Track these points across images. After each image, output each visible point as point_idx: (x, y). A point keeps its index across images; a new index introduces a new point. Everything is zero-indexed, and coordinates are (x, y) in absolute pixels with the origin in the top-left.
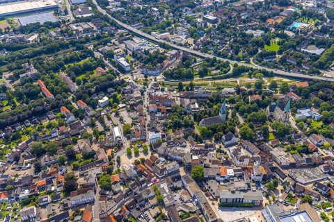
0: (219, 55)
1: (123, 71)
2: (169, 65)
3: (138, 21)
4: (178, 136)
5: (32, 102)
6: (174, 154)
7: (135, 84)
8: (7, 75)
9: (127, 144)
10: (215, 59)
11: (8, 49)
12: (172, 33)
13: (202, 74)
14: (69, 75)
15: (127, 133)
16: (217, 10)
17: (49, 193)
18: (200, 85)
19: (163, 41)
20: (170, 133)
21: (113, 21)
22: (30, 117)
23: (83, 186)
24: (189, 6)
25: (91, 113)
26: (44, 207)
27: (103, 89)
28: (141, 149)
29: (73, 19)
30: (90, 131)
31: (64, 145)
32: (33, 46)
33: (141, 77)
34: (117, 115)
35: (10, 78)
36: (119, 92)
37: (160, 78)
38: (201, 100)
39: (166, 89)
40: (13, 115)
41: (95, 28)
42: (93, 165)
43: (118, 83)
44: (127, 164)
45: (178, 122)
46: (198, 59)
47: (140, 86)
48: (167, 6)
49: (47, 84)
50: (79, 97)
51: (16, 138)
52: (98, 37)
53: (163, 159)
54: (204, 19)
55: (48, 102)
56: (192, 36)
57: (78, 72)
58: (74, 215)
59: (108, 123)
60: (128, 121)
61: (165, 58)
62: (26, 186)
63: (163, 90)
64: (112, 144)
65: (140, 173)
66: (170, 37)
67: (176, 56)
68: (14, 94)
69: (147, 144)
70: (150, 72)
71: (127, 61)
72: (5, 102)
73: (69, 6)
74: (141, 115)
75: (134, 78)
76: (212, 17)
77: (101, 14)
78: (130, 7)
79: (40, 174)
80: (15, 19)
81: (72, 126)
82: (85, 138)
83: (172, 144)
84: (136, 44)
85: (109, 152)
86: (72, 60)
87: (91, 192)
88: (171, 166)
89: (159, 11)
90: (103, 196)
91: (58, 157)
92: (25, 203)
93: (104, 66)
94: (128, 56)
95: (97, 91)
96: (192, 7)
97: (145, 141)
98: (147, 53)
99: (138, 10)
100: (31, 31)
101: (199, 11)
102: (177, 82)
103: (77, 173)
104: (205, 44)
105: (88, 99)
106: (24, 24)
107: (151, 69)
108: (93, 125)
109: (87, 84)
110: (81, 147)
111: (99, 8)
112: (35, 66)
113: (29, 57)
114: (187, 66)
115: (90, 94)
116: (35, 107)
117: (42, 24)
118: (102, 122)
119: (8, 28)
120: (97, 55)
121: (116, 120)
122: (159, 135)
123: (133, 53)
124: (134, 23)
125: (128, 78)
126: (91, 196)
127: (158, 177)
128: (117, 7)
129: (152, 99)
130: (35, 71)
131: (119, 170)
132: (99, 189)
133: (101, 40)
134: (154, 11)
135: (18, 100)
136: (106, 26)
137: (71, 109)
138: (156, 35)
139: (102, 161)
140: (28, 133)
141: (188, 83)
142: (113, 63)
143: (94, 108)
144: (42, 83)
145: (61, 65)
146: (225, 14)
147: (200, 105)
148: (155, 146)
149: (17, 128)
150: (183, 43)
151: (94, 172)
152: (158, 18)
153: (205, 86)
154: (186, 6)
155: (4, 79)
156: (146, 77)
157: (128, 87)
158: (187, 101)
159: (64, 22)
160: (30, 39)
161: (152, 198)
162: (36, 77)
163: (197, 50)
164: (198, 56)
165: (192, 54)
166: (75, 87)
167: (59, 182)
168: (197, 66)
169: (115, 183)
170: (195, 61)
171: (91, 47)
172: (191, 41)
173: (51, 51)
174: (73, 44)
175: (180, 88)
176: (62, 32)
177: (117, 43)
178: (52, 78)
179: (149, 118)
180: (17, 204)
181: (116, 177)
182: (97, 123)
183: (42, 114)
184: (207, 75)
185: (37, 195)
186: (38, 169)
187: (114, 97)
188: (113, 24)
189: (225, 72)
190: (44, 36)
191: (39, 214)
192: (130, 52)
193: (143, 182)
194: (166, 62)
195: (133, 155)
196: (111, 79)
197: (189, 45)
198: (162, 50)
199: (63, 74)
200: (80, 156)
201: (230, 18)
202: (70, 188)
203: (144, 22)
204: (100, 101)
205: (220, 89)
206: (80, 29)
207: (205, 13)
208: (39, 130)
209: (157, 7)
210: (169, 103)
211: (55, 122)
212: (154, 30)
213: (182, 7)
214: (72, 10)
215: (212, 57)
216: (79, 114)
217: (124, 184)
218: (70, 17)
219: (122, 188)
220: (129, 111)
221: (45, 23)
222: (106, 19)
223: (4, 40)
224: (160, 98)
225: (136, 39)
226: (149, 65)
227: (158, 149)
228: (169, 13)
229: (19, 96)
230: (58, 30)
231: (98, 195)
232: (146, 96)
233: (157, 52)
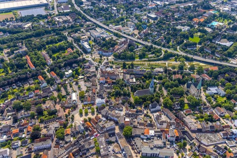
0: (155, 43)
1: (86, 52)
2: (118, 49)
3: (102, 16)
4: (117, 102)
5: (20, 71)
6: (113, 115)
7: (93, 61)
8: (6, 51)
9: (80, 106)
10: (152, 46)
11: (10, 32)
12: (124, 26)
13: (142, 57)
14: (48, 53)
15: (82, 98)
16: (158, 10)
17: (20, 139)
19: (116, 32)
20: (113, 100)
21: (84, 16)
22: (16, 82)
23: (45, 135)
24: (138, 7)
25: (59, 81)
26: (15, 149)
27: (69, 64)
28: (90, 111)
29: (57, 13)
30: (56, 94)
31: (36, 104)
32: (27, 31)
33: (97, 57)
34: (77, 83)
35: (8, 53)
36: (81, 67)
37: (111, 58)
38: (138, 76)
39: (114, 67)
40: (5, 80)
41: (71, 20)
42: (54, 120)
43: (80, 61)
44: (78, 120)
45: (119, 91)
46: (140, 46)
47: (96, 64)
48: (123, 6)
49: (31, 59)
50: (52, 70)
51: (5, 96)
52: (72, 27)
53: (104, 119)
54: (148, 16)
55: (30, 72)
56: (137, 29)
57: (54, 52)
59: (69, 89)
60: (84, 89)
61: (116, 44)
62: (5, 133)
63: (111, 67)
64: (70, 105)
65: (87, 129)
66: (122, 29)
67: (124, 42)
68: (8, 65)
69: (95, 107)
70: (104, 54)
71: (90, 45)
72: (2, 70)
73: (55, 4)
74: (93, 85)
75: (93, 58)
76: (153, 16)
77: (77, 10)
78: (97, 6)
79: (16, 125)
80: (19, 12)
81: (44, 90)
82: (52, 99)
83: (112, 108)
84: (97, 33)
85: (67, 111)
86: (52, 42)
87: (49, 141)
88: (109, 125)
89: (117, 10)
90: (57, 144)
91: (30, 112)
92: (3, 145)
93: (72, 48)
94: (90, 42)
95: (65, 66)
96: (140, 8)
97: (93, 104)
98: (104, 39)
99: (102, 9)
100: (27, 21)
101: (145, 10)
102: (121, 62)
103: (42, 125)
104: (147, 35)
105: (58, 71)
106: (23, 16)
107: (105, 52)
108: (59, 90)
109: (59, 60)
110: (48, 106)
111: (76, 6)
112: (26, 44)
113: (22, 39)
114: (132, 50)
115: (60, 68)
116: (20, 75)
117: (35, 16)
118: (66, 89)
119: (12, 18)
120: (69, 39)
121: (75, 87)
122: (104, 101)
123: (95, 39)
124: (98, 18)
125: (88, 57)
126: (49, 143)
127: (99, 133)
128: (88, 6)
129: (103, 74)
130: (25, 49)
131: (72, 125)
132: (55, 139)
133: (74, 29)
134: (113, 10)
135: (11, 69)
136: (79, 19)
137: (45, 78)
138: (113, 27)
139: (61, 118)
140: (13, 93)
141: (130, 63)
142: (80, 46)
143: (61, 77)
144: (28, 58)
145: (44, 46)
146: (163, 14)
147: (137, 80)
148: (99, 109)
149: (6, 90)
150: (130, 33)
151: (54, 125)
152: (115, 15)
153: (142, 65)
154: (136, 7)
155: (4, 54)
156: (101, 57)
157: (87, 64)
158: (128, 76)
159: (50, 15)
160: (26, 26)
161: (92, 148)
162: (25, 53)
163: (140, 39)
164: (140, 44)
165: (136, 42)
166: (50, 62)
167: (28, 132)
168: (139, 50)
169: (67, 135)
170: (138, 47)
171: (66, 34)
172: (136, 32)
173: (38, 35)
174: (54, 31)
175: (124, 67)
176: (48, 22)
177: (84, 31)
178: (36, 54)
179: (98, 87)
181: (68, 131)
182: (62, 89)
183: (25, 80)
184: (145, 58)
185: (12, 140)
187: (77, 71)
188: (84, 18)
189: (158, 56)
190: (35, 24)
191: (11, 154)
192: (92, 39)
193: (87, 135)
194: (116, 47)
195: (84, 114)
196: (76, 58)
197: (135, 35)
198: (115, 38)
199: (44, 52)
200: (45, 113)
201: (167, 17)
202: (35, 137)
203: (105, 17)
204: (66, 73)
205: (153, 68)
206: (61, 20)
207: (149, 13)
208: (21, 92)
209: (116, 7)
210: (114, 77)
211: (33, 86)
212: (111, 23)
213: (133, 7)
214: (57, 7)
215: (149, 44)
216: (50, 82)
217: (73, 136)
219: (72, 139)
220: (85, 81)
221: (38, 15)
222: (80, 14)
223: (8, 26)
224: (108, 73)
225: (98, 29)
226: (105, 48)
227: (102, 111)
228: (124, 11)
229: (12, 66)
230: (46, 20)
231: (54, 143)
232: (99, 71)
233: (111, 39)
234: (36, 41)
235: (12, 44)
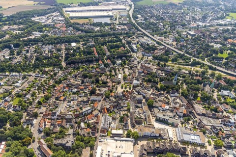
0: (187, 53)
1: (133, 51)
2: (157, 53)
3: (150, 29)
4: (148, 86)
5: (89, 56)
6: (143, 92)
7: (137, 58)
8: (82, 43)
9: (123, 82)
10: (184, 54)
11: (86, 32)
12: (166, 38)
13: (173, 61)
14: (107, 48)
15: (125, 78)
16: (198, 29)
17: (84, 92)
18: (169, 66)
19: (159, 41)
20: (145, 84)
21: (137, 27)
22: (85, 62)
23: (98, 93)
24: (181, 25)
25: (112, 66)
26: (80, 97)
27: (120, 57)
28: (128, 87)
29: (118, 23)
30: (108, 73)
31: (96, 76)
32: (96, 32)
33: (140, 55)
34: (123, 70)
35: (83, 44)
36: (128, 60)
37: (150, 58)
38: (167, 73)
39: (151, 64)
40: (79, 59)
41: (127, 29)
42: (105, 87)
43: (128, 56)
44: (120, 90)
45: (150, 79)
46: (174, 53)
47: (138, 60)
48: (169, 23)
50: (109, 58)
51: (78, 68)
52: (127, 33)
53: (137, 93)
54: (188, 33)
55: (95, 57)
56: (176, 41)
57: (112, 48)
58: (91, 103)
59: (117, 72)
60: (127, 73)
61: (157, 49)
62: (76, 88)
63: (149, 64)
64: (116, 81)
65: (124, 96)
66: (164, 39)
67: (163, 49)
68: (82, 51)
69: (132, 85)
70: (146, 54)
71: (137, 47)
72: (78, 54)
73: (118, 16)
74: (133, 72)
75: (137, 56)
76: (192, 33)
77: (132, 22)
78: (148, 21)
79: (83, 85)
80: (92, 19)
81: (102, 69)
82: (105, 75)
83: (144, 88)
84: (144, 40)
85: (114, 84)
86: (111, 42)
87: (101, 97)
88: (139, 97)
89: (163, 25)
90: (105, 99)
91: (91, 80)
92: (74, 93)
93: (124, 48)
94: (138, 45)
95: (117, 58)
96: (183, 26)
97: (131, 83)
98: (148, 45)
99: (152, 24)
100: (97, 26)
101: (187, 28)
102: (157, 61)
103: (97, 89)
104: (182, 46)
105: (112, 60)
106: (95, 22)
107: (147, 53)
108: (110, 71)
109: (114, 53)
110: (103, 78)
111: (132, 19)
112: (94, 40)
113: (92, 37)
114: (167, 55)
115: (114, 58)
116: (89, 58)
117: (103, 23)
118: (115, 71)
119: (88, 23)
120: (123, 41)
121: (122, 72)
122: (139, 82)
124: (147, 29)
125: (134, 55)
126: (99, 98)
127: (131, 100)
128: (142, 20)
129: (142, 66)
130: (93, 43)
131: (115, 92)
132: (104, 97)
133: (128, 35)
134: (160, 25)
135: (83, 54)
136: (133, 28)
137: (103, 62)
138: (157, 38)
139: (109, 86)
140: (83, 68)
141: (163, 63)
142: (130, 47)
143: (114, 64)
144: (95, 49)
145: (106, 43)
146: (201, 33)
147: (165, 75)
148: (135, 87)
149: (79, 65)
150: (169, 43)
151: (104, 89)
152: (161, 29)
153: (172, 66)
154: (180, 25)
155: (80, 44)
156: (143, 56)
157: (133, 59)
158: (160, 72)
159: (113, 24)
160: (96, 29)
161: (125, 107)
162: (93, 46)
163: (176, 48)
164: (175, 52)
165: (172, 50)
166: (108, 54)
167: (89, 90)
168: (172, 57)
169: (112, 96)
170: (172, 54)
171: (122, 38)
172: (174, 43)
173: (103, 36)
174: (114, 34)
175: (159, 65)
176: (111, 28)
177: (135, 38)
178: (100, 47)
179: (137, 74)
180: (71, 93)
181: (113, 94)
182: (113, 71)
183: (91, 62)
184: (176, 62)
185: (79, 92)
186: (83, 82)
187: (125, 62)
188: (137, 28)
189: (187, 62)
190: (102, 29)
191: (78, 99)
192: (140, 43)
193: (124, 99)
194: (156, 51)
195: (124, 88)
196: (125, 53)
197: (173, 45)
198: (156, 45)
199: (105, 47)
200: (101, 82)
201: (204, 35)
202: (93, 92)
203: (152, 30)
204: (117, 62)
205: (180, 70)
206: (120, 28)
207: (190, 30)
208: (88, 68)
209: (163, 23)
210: (150, 70)
211: (95, 66)
212: (156, 34)
213: (177, 25)
214: (119, 18)
215: (182, 53)
216: (106, 65)
217: (115, 98)
218: (117, 22)
219: (114, 99)
220: (129, 69)
221: (105, 23)
222: (134, 25)
223: (85, 28)
224: (146, 67)
225: (145, 38)
226: (147, 51)
227: (136, 88)
228: (169, 27)
229: (84, 52)
230: (110, 27)
231: (103, 99)
232: (140, 65)
233: (154, 46)
234: (101, 39)
235: (86, 39)
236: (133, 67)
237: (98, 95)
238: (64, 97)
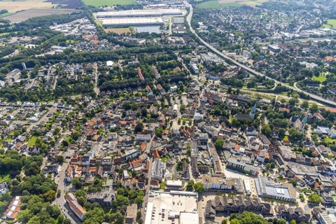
0: (269, 75)
1: (193, 73)
2: (227, 75)
3: (216, 41)
4: (215, 120)
5: (131, 79)
6: (208, 129)
7: (198, 82)
8: (121, 61)
9: (180, 116)
10: (264, 78)
11: (126, 46)
12: (238, 54)
13: (249, 86)
14: (157, 68)
15: (182, 110)
16: (283, 43)
17: (127, 129)
18: (244, 93)
19: (228, 58)
20: (211, 117)
21: (198, 39)
22: (127, 87)
23: (146, 131)
24: (260, 37)
25: (164, 93)
26: (122, 135)
27: (175, 81)
28: (188, 122)
30: (159, 103)
31: (142, 107)
32: (141, 46)
33: (204, 79)
34: (180, 98)
35: (122, 63)
36: (186, 85)
37: (217, 82)
38: (241, 102)
39: (219, 90)
40: (118, 83)
41: (184, 42)
42: (155, 122)
43: (186, 79)
44: (176, 127)
45: (218, 111)
46: (251, 76)
47: (201, 85)
48: (242, 34)
49: (142, 71)
50: (159, 82)
51: (117, 96)
52: (184, 48)
53: (199, 131)
54: (269, 47)
55: (140, 81)
56: (253, 59)
57: (163, 68)
58: (136, 144)
59: (172, 101)
60: (185, 103)
61: (226, 70)
62: (115, 123)
63: (216, 90)
64: (170, 114)
65: (182, 134)
66: (236, 56)
67: (235, 70)
68: (122, 73)
69: (193, 119)
70: (211, 77)
71: (198, 67)
72: (116, 76)
73: (171, 24)
74: (194, 101)
75: (199, 79)
76: (275, 47)
77: (191, 33)
78: (213, 31)
79: (124, 119)
80: (135, 28)
81: (150, 97)
82: (156, 106)
84: (209, 57)
85: (167, 118)
86: (162, 59)
87: (150, 135)
88: (202, 135)
89: (235, 37)
90: (155, 139)
91: (136, 112)
92: (113, 131)
93: (181, 67)
94: (200, 64)
95: (171, 82)
96: (262, 37)
97: (192, 117)
98: (214, 64)
99: (219, 34)
100: (142, 37)
101: (267, 41)
102: (227, 87)
103: (145, 124)
104: (262, 66)
105: (165, 84)
107: (212, 75)
108: (162, 100)
109: (166, 76)
110: (152, 110)
111: (191, 28)
112: (139, 58)
113: (136, 53)
114: (241, 78)
115: (167, 82)
116: (131, 82)
118: (169, 100)
119: (129, 33)
120: (179, 59)
121: (178, 101)
122: (202, 116)
123: (204, 62)
124: (212, 42)
125: (195, 78)
126: (148, 137)
127: (192, 140)
128: (204, 29)
129: (206, 94)
130: (137, 62)
131: (169, 129)
132: (154, 136)
133: (185, 50)
134: (231, 36)
135: (123, 77)
136: (192, 41)
137: (152, 88)
138: (226, 54)
139: (161, 121)
140: (124, 96)
141: (236, 89)
142: (188, 66)
143: (167, 91)
144: (140, 70)
145: (154, 61)
146: (288, 47)
147: (239, 105)
148: (196, 122)
149: (119, 92)
150: (244, 62)
151: (154, 125)
152: (231, 42)
153: (249, 94)
154: (258, 36)
155: (118, 63)
156: (207, 79)
157: (193, 83)
158: (231, 101)
159: (164, 34)
160: (140, 42)
161: (184, 149)
162: (137, 65)
163: (253, 69)
164: (253, 73)
165: (248, 71)
166: (158, 76)
167: (133, 125)
168: (247, 81)
169: (165, 134)
170: (248, 76)
171: (177, 54)
172: (251, 62)
173: (150, 51)
174: (166, 49)
175: (229, 91)
176: (161, 41)
177: (195, 54)
178: (147, 67)
179: (199, 105)
180: (108, 130)
181: (167, 132)
182: (166, 100)
183: (134, 87)
184: (253, 87)
185: (120, 129)
186: (124, 115)
187: (182, 87)
188: (198, 41)
189: (269, 88)
190: (149, 41)
191: (118, 138)
192: (202, 62)
193: (182, 139)
194: (225, 73)
195: (181, 123)
196: (183, 76)
197: (249, 64)
198: (225, 64)
199: (154, 67)
200: (149, 115)
201: (292, 50)
202: (138, 129)
203: (220, 43)
204: (172, 87)
205: (260, 98)
206: (174, 40)
207: (272, 44)
208: (130, 96)
209: (234, 34)
210: (217, 99)
211: (141, 93)
212: (225, 49)
213: (254, 36)
214: (172, 27)
215: (262, 75)
216: (156, 92)
217: (170, 137)
218: (170, 32)
219: (168, 139)
220: (188, 98)
221: (152, 33)
222: (193, 36)
223: (125, 40)
224: (212, 94)
225: (210, 54)
226: (213, 72)
227: (199, 124)
228: (242, 39)
229: (125, 74)
230: (159, 39)
231: (153, 138)
232: (203, 91)
233: (222, 65)
234: (148, 56)
235: (127, 56)
236: (193, 95)
237: (146, 133)
238: (99, 136)
